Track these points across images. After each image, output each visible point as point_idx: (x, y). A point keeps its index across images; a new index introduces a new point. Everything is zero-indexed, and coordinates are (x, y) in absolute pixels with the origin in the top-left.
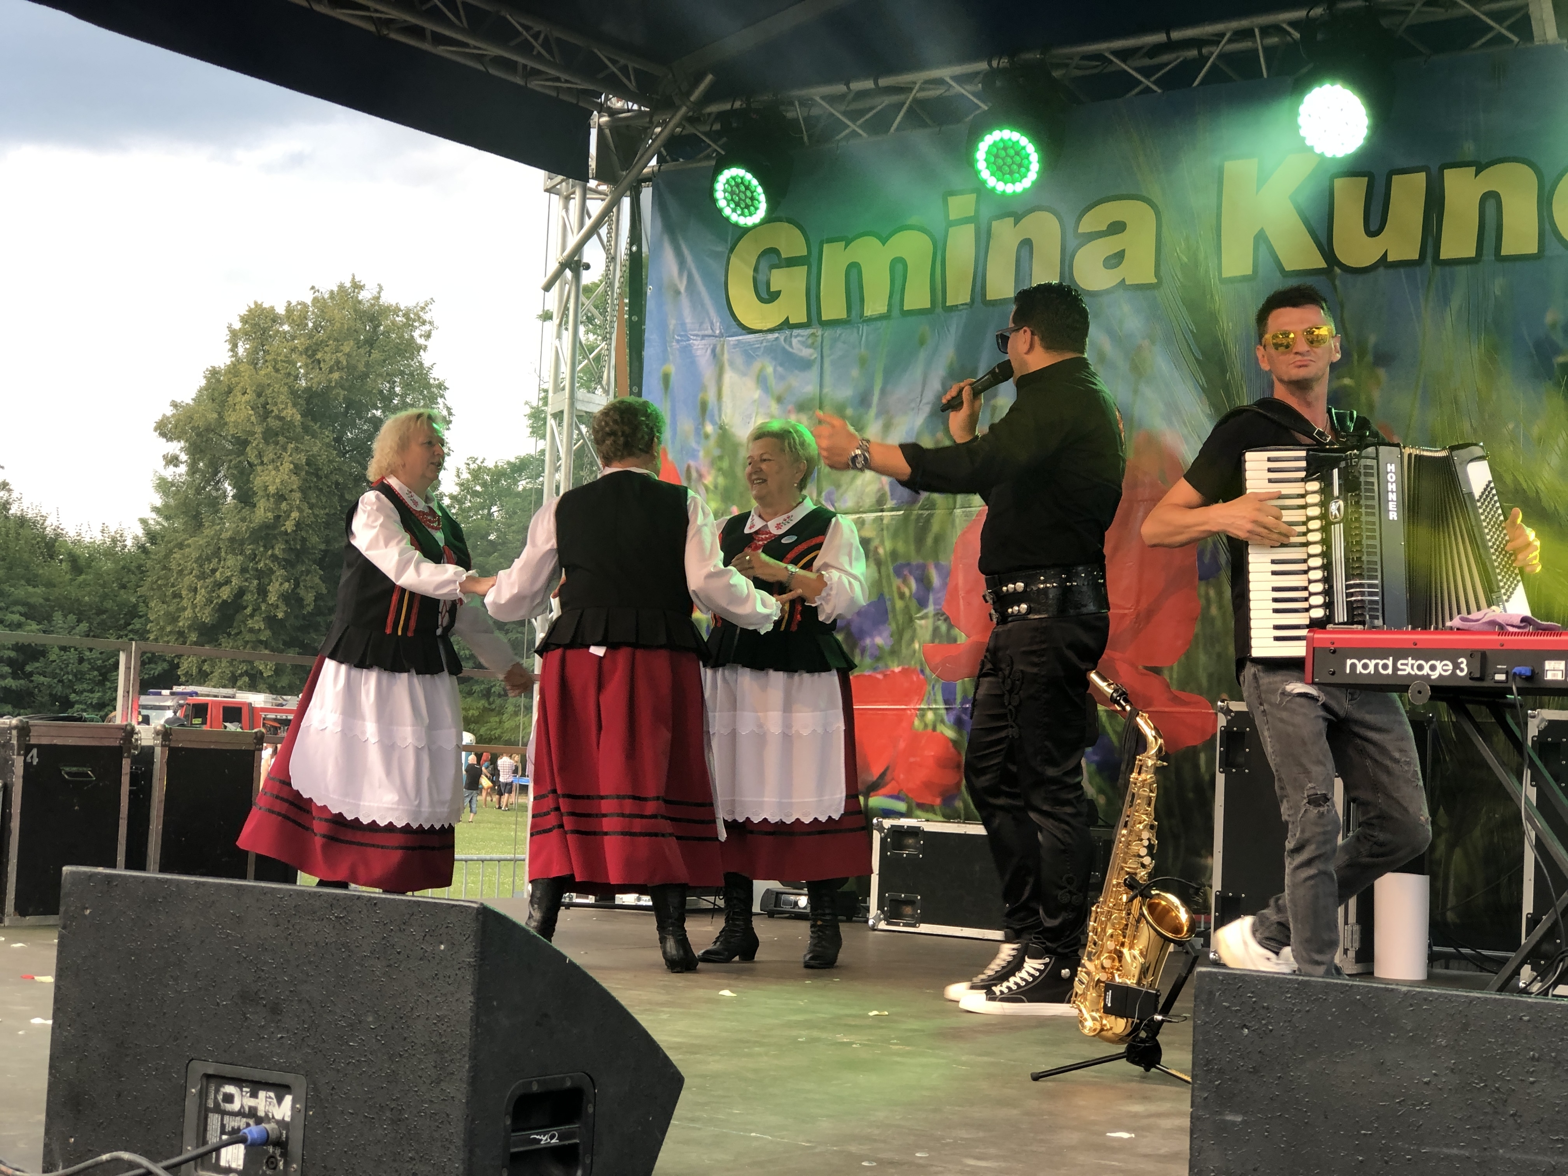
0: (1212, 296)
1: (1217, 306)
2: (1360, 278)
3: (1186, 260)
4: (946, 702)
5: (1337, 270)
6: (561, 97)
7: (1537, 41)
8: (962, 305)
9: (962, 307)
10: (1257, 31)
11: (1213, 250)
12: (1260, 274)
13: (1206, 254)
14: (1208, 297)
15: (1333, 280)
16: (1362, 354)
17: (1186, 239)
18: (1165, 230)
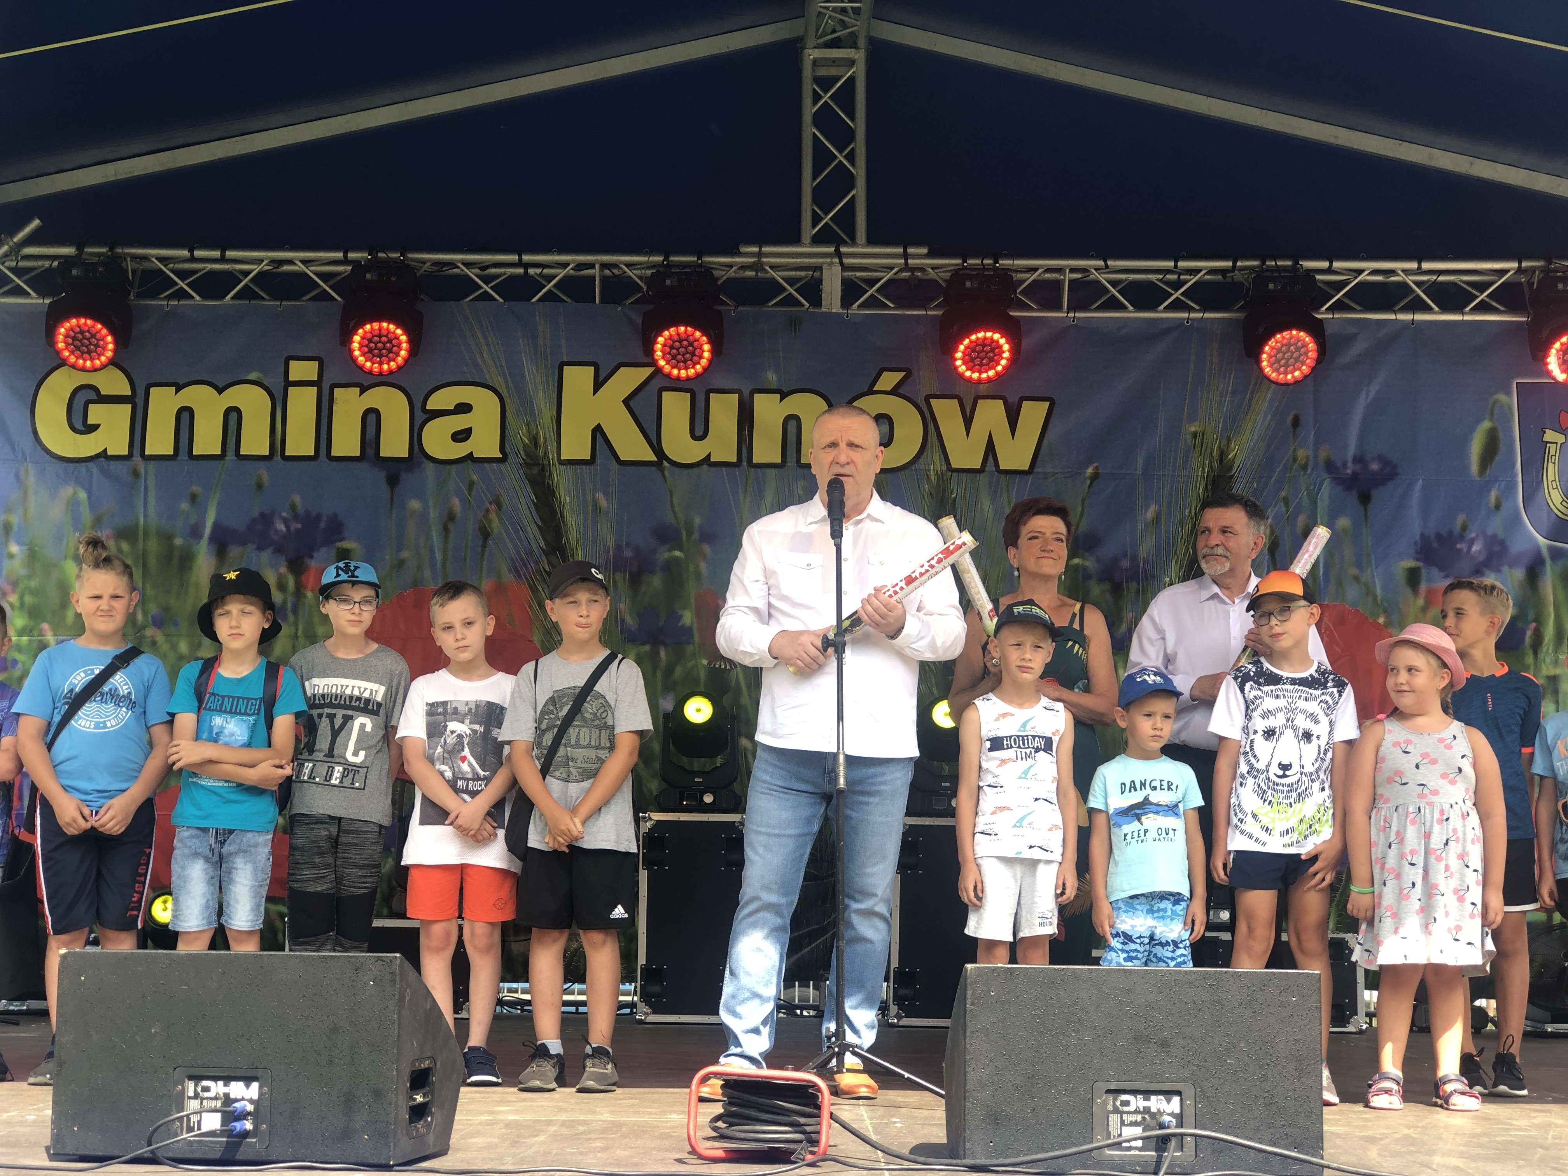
0: (551, 474)
1: (555, 483)
2: (686, 472)
3: (527, 441)
5: (666, 464)
7: (824, 308)
8: (305, 456)
9: (304, 459)
10: (597, 265)
11: (552, 436)
12: (598, 461)
13: (545, 439)
14: (547, 474)
15: (662, 470)
16: (690, 533)
17: (528, 425)
18: (509, 415)
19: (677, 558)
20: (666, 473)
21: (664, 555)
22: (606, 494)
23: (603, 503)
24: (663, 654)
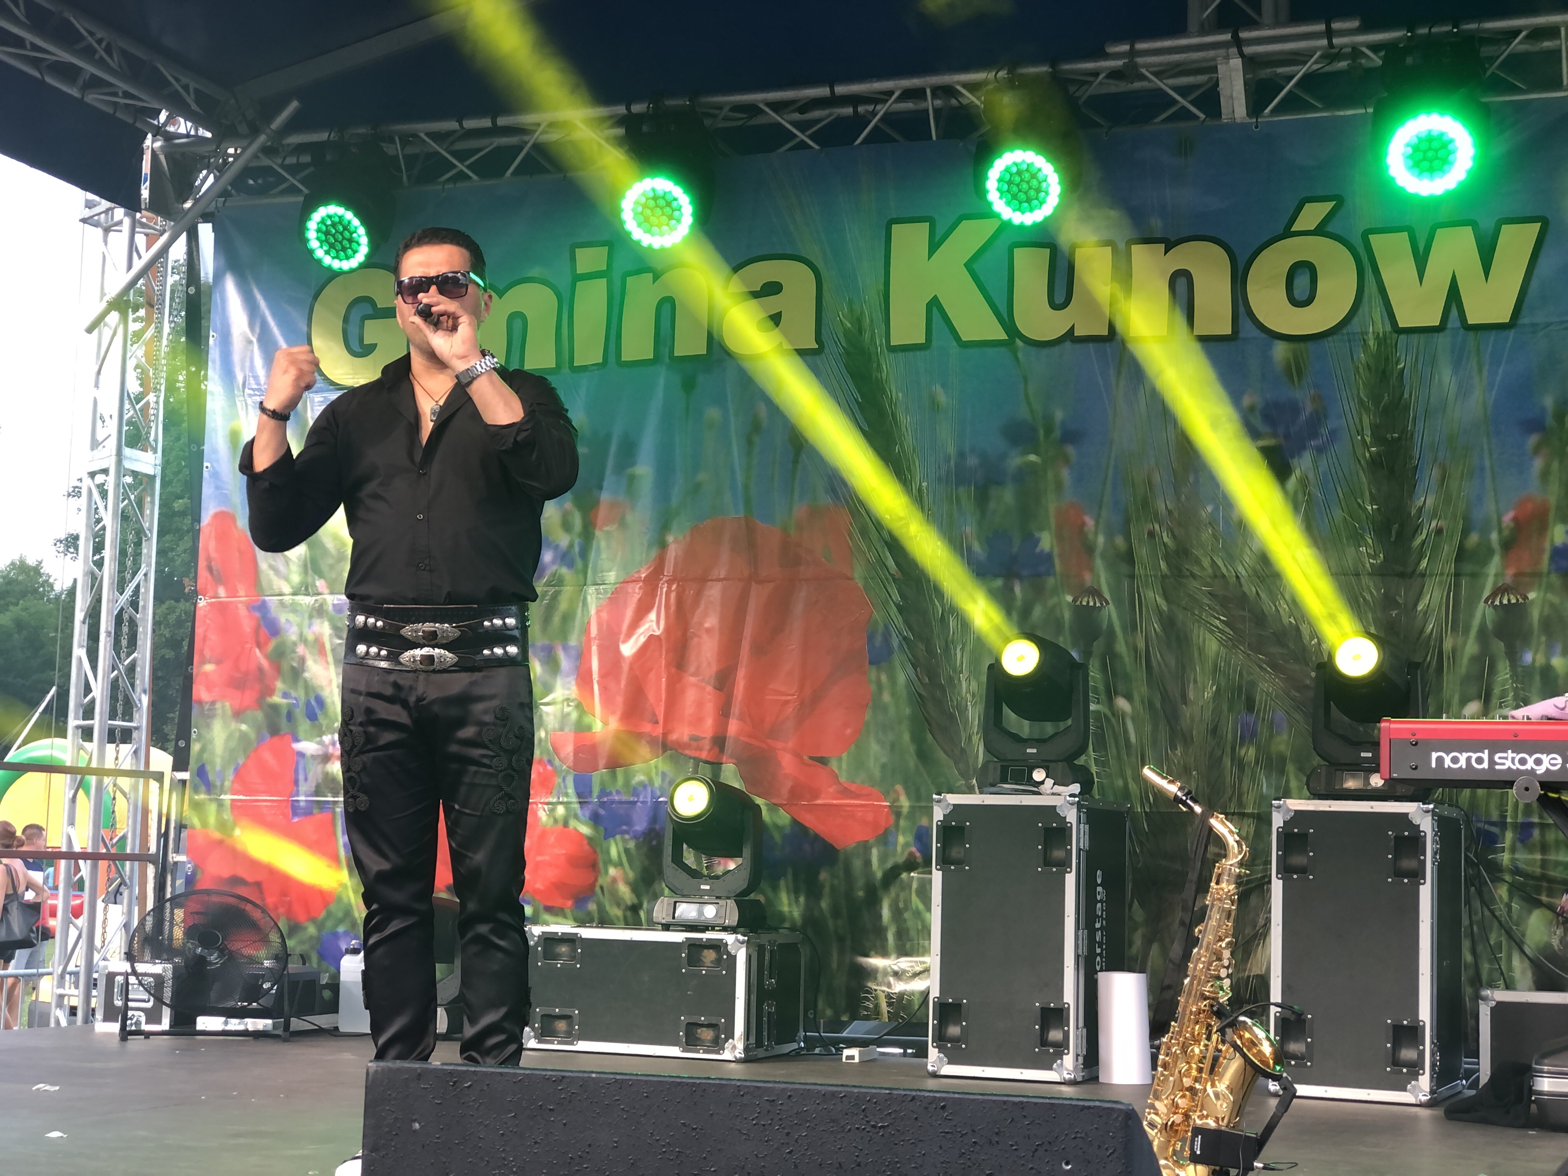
0: (879, 365)
1: (884, 376)
2: (1045, 351)
3: (849, 325)
4: (579, 795)
5: (1019, 343)
6: (119, 115)
7: (1225, 118)
8: (593, 365)
9: (593, 368)
10: (928, 91)
11: (879, 316)
12: (934, 343)
13: (872, 321)
14: (875, 365)
15: (1014, 352)
16: (1049, 431)
17: (850, 303)
18: (826, 295)
19: (1032, 464)
20: (1020, 355)
21: (1016, 460)
22: (944, 386)
23: (942, 398)
24: (1018, 589)
